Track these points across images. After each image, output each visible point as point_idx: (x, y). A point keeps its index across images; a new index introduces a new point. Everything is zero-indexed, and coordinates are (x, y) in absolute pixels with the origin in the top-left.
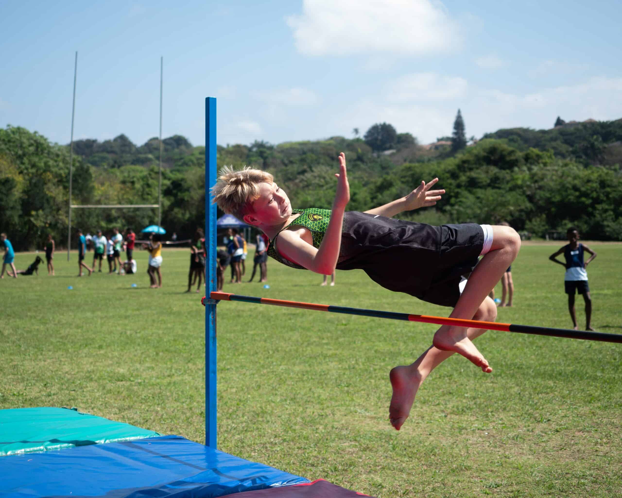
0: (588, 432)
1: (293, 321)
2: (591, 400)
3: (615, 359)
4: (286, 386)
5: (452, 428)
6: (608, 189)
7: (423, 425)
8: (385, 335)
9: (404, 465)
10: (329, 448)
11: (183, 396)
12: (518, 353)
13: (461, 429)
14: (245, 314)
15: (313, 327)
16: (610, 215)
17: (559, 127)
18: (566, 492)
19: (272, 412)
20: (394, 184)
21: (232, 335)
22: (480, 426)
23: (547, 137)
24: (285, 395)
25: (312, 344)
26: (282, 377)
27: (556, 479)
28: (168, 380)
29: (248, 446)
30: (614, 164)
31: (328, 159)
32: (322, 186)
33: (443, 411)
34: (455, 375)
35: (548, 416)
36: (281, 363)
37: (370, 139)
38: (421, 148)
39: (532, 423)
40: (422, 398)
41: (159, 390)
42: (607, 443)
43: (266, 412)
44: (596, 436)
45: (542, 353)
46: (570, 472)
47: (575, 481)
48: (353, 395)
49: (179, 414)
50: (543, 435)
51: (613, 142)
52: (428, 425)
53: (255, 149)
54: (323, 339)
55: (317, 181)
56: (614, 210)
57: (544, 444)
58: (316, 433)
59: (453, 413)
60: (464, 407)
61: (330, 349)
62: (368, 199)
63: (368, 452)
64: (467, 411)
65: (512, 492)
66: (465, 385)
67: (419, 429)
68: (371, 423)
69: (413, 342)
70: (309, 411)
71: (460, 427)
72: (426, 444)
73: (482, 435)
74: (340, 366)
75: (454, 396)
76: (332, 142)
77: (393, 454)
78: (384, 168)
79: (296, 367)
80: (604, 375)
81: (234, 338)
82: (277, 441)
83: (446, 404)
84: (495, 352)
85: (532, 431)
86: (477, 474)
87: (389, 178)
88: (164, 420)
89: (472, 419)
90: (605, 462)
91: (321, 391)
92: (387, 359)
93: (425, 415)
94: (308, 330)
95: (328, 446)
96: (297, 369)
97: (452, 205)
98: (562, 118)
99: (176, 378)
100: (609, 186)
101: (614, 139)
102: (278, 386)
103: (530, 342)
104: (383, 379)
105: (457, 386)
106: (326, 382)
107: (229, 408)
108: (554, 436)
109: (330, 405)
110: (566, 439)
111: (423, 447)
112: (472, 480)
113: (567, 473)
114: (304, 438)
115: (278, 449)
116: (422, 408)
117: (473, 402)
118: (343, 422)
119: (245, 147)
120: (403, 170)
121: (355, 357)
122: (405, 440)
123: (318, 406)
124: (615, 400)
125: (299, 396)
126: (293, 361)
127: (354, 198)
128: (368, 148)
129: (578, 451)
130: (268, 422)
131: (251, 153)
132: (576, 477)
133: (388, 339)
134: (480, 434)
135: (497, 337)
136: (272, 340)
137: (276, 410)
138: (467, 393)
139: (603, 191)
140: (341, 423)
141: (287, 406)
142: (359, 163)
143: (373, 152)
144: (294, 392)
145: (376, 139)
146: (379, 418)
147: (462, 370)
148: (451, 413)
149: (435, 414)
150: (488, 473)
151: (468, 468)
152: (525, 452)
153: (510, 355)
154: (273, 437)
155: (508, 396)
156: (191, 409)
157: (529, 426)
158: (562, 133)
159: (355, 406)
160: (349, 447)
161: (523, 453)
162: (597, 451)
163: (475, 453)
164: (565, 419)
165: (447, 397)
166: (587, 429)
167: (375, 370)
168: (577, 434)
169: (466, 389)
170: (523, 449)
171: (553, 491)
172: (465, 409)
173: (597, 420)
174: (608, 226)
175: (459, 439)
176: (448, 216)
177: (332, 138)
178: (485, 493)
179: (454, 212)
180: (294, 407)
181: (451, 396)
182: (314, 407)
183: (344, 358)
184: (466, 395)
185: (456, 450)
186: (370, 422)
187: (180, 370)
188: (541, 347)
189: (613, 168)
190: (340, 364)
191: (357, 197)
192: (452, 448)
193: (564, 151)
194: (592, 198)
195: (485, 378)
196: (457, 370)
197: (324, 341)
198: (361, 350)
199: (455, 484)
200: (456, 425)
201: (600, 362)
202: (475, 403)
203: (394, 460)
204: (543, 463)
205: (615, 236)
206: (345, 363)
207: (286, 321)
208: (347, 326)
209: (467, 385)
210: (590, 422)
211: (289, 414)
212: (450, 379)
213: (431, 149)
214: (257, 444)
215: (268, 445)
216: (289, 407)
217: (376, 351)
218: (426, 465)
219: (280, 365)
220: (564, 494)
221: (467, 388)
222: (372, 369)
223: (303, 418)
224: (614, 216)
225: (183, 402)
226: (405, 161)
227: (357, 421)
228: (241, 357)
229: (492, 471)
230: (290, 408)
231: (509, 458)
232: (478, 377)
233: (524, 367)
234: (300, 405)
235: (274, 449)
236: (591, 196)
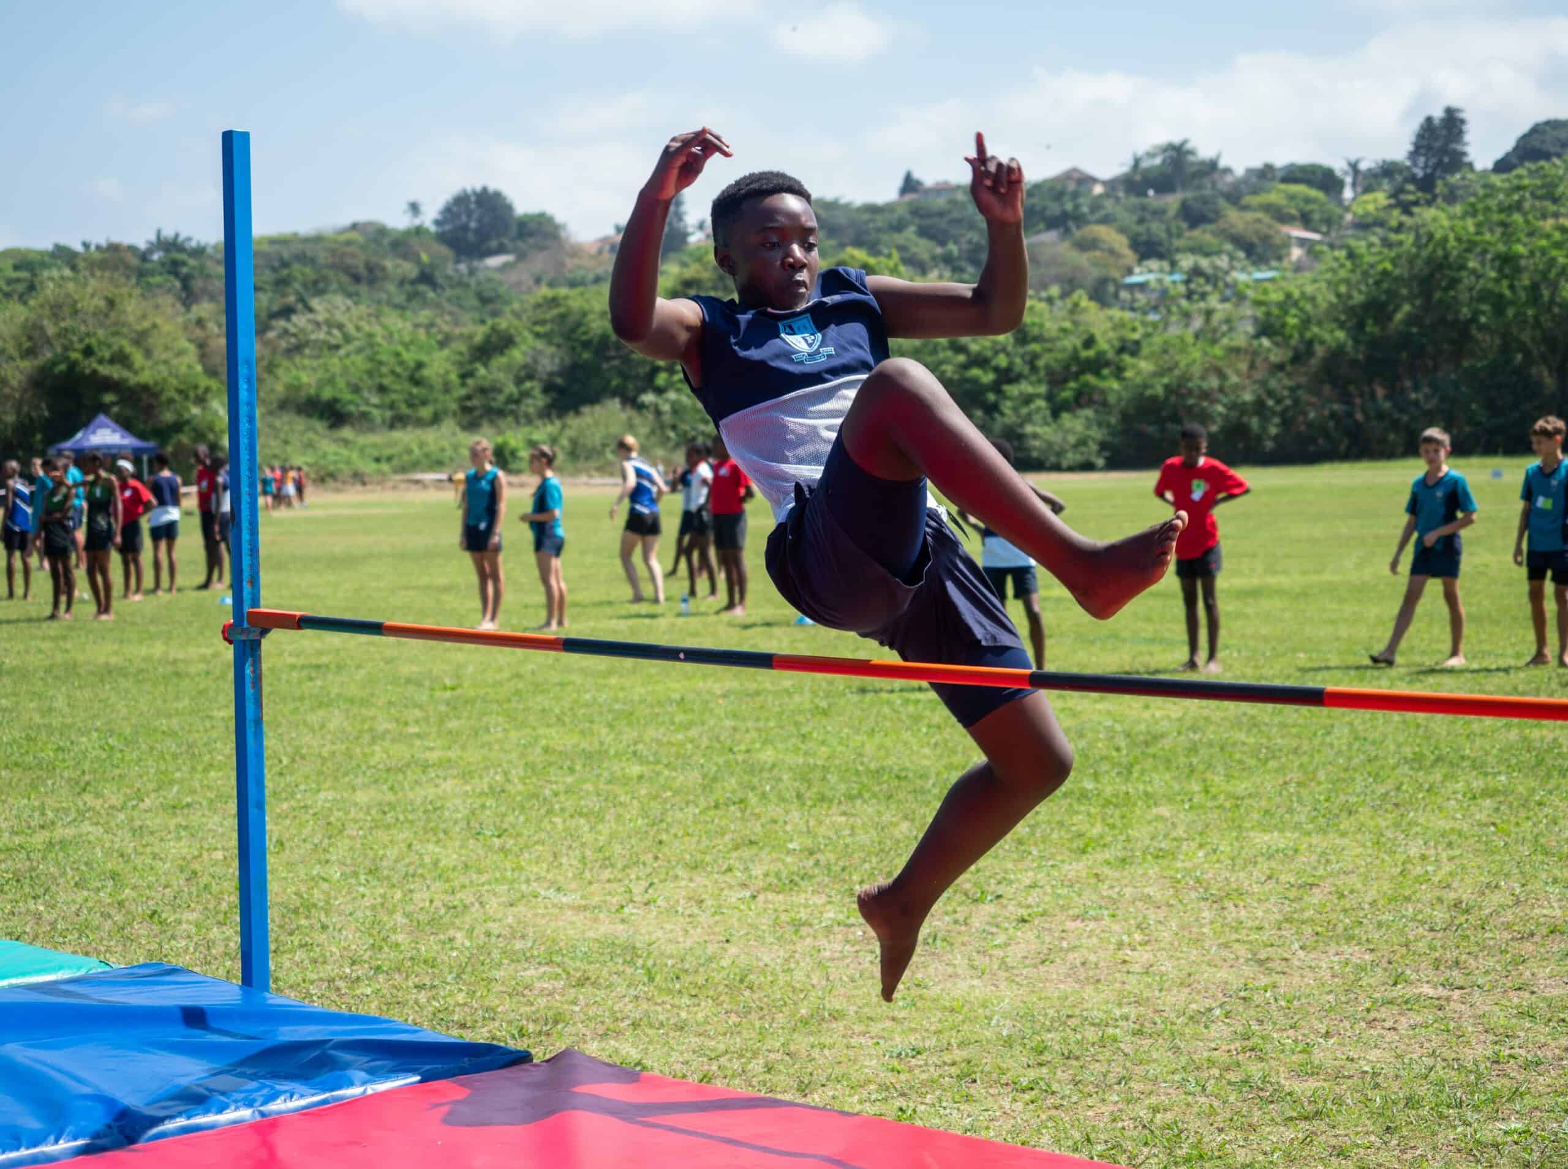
0: (1096, 919)
1: (319, 683)
2: (1087, 846)
3: (1118, 749)
4: (346, 841)
5: (776, 923)
6: (1035, 347)
7: (704, 918)
8: (557, 711)
9: (683, 1015)
10: (493, 984)
11: (93, 874)
12: (888, 742)
13: (798, 925)
14: (193, 670)
15: (372, 695)
16: (1039, 409)
17: (909, 197)
18: (1077, 1058)
19: (327, 902)
20: (518, 339)
21: (175, 721)
22: (841, 917)
23: (880, 221)
24: (349, 861)
25: (382, 736)
26: (332, 819)
27: (1049, 1031)
28: (44, 836)
29: (291, 987)
30: (1044, 286)
31: (345, 279)
32: (337, 347)
33: (744, 885)
34: (753, 799)
35: (993, 886)
36: (318, 784)
37: (448, 227)
38: (576, 252)
39: (961, 904)
40: (688, 857)
41: (28, 863)
42: (1147, 943)
43: (315, 905)
44: (1116, 927)
45: (946, 741)
46: (1077, 1012)
47: (1091, 1034)
48: (518, 856)
49: (96, 919)
50: (994, 930)
51: (1039, 232)
52: (717, 918)
53: (156, 257)
54: (406, 724)
55: (322, 335)
56: (1049, 398)
57: (999, 953)
58: (452, 949)
59: (769, 888)
60: (793, 873)
61: (432, 749)
62: (453, 377)
63: (588, 989)
64: (803, 884)
65: (954, 1064)
66: (781, 823)
67: (699, 930)
68: (579, 919)
69: (630, 724)
70: (421, 897)
71: (793, 920)
72: (724, 963)
73: (851, 937)
74: (468, 788)
75: (761, 848)
76: (354, 235)
77: (650, 990)
78: (488, 301)
79: (359, 793)
80: (1099, 786)
81: (182, 729)
82: (360, 973)
83: (747, 869)
84: (834, 742)
85: (966, 924)
86: (862, 1028)
87: (503, 324)
88: (61, 935)
89: (820, 900)
90: (1149, 986)
91: (437, 850)
92: (578, 768)
93: (704, 896)
94: (364, 703)
95: (490, 980)
96: (361, 797)
97: (660, 391)
98: (917, 175)
99: (60, 833)
100: (1036, 339)
101: (1041, 226)
102: (326, 841)
103: (910, 716)
104: (581, 815)
105: (762, 826)
106: (443, 826)
107: (219, 901)
108: (1019, 934)
109: (467, 882)
110: (1048, 939)
111: (719, 972)
112: (854, 1042)
113: (1069, 1016)
114: (425, 962)
115: (369, 991)
116: (691, 880)
117: (811, 863)
118: (510, 920)
119: (132, 249)
120: (538, 306)
121: (500, 765)
122: (671, 957)
123: (438, 885)
124: (1139, 844)
125: (385, 863)
126: (347, 779)
127: (417, 375)
128: (445, 251)
129: (1083, 964)
130: (324, 927)
131: (148, 266)
132: (1093, 1024)
133: (567, 720)
134: (846, 934)
135: (830, 706)
136: (280, 731)
137: (336, 899)
138: (791, 841)
139: (1021, 350)
140: (505, 922)
141: (362, 889)
142: (422, 288)
143: (458, 262)
144: (371, 854)
145: (465, 228)
146: (595, 908)
147: (768, 788)
148: (765, 889)
149: (726, 892)
150: (888, 1024)
151: (835, 1016)
152: (960, 972)
153: (869, 749)
154: (348, 961)
155: (889, 842)
156: (121, 904)
157: (955, 912)
158: (916, 212)
159: (528, 881)
160: (540, 978)
161: (957, 976)
162: (1125, 962)
163: (845, 978)
164: (1035, 893)
165: (747, 853)
166: (1091, 912)
167: (556, 795)
168: (1070, 925)
169: (786, 832)
170: (955, 966)
171: (1046, 1057)
172: (796, 878)
173: (1110, 892)
174: (1035, 436)
175: (798, 947)
176: (650, 417)
177: (354, 227)
178: (892, 1070)
179: (666, 408)
180: (382, 891)
181: (754, 850)
182: (428, 887)
183: (474, 768)
184: (791, 846)
185: (799, 975)
186: (574, 918)
187: (66, 811)
188: (939, 727)
189: (1044, 294)
190: (466, 782)
191: (426, 372)
192: (790, 970)
193: (925, 256)
194: (996, 369)
195: (825, 805)
196: (753, 789)
197: (413, 729)
198: (507, 747)
199: (815, 1053)
200: (784, 917)
201: (1086, 757)
202: (817, 863)
203: (656, 1004)
204: (1008, 997)
205: (1053, 459)
206: (476, 780)
207: (300, 682)
208: (459, 691)
209: (785, 823)
210: (1094, 897)
211: (373, 908)
212: (743, 811)
213: (600, 252)
214: (312, 982)
215: (340, 983)
216: (367, 892)
217: (546, 750)
218: (736, 1013)
219: (319, 791)
220: (1074, 1063)
221: (788, 828)
222: (547, 792)
223: (407, 915)
224: (1048, 413)
225: (98, 890)
226: (538, 281)
227: (543, 916)
228: (212, 774)
229: (893, 1019)
230: (372, 893)
231: (926, 987)
232: (809, 803)
233: (911, 775)
234: (394, 886)
235: (358, 992)
236: (994, 363)
